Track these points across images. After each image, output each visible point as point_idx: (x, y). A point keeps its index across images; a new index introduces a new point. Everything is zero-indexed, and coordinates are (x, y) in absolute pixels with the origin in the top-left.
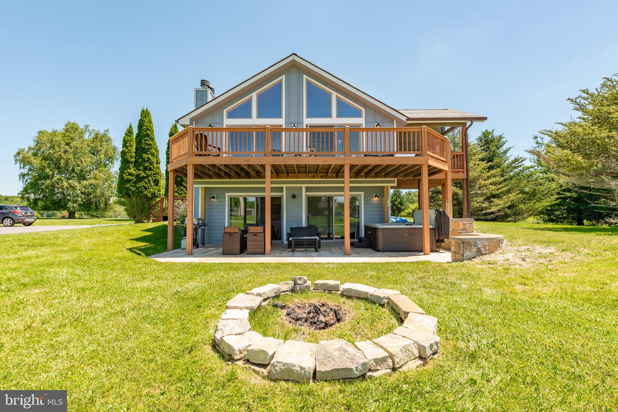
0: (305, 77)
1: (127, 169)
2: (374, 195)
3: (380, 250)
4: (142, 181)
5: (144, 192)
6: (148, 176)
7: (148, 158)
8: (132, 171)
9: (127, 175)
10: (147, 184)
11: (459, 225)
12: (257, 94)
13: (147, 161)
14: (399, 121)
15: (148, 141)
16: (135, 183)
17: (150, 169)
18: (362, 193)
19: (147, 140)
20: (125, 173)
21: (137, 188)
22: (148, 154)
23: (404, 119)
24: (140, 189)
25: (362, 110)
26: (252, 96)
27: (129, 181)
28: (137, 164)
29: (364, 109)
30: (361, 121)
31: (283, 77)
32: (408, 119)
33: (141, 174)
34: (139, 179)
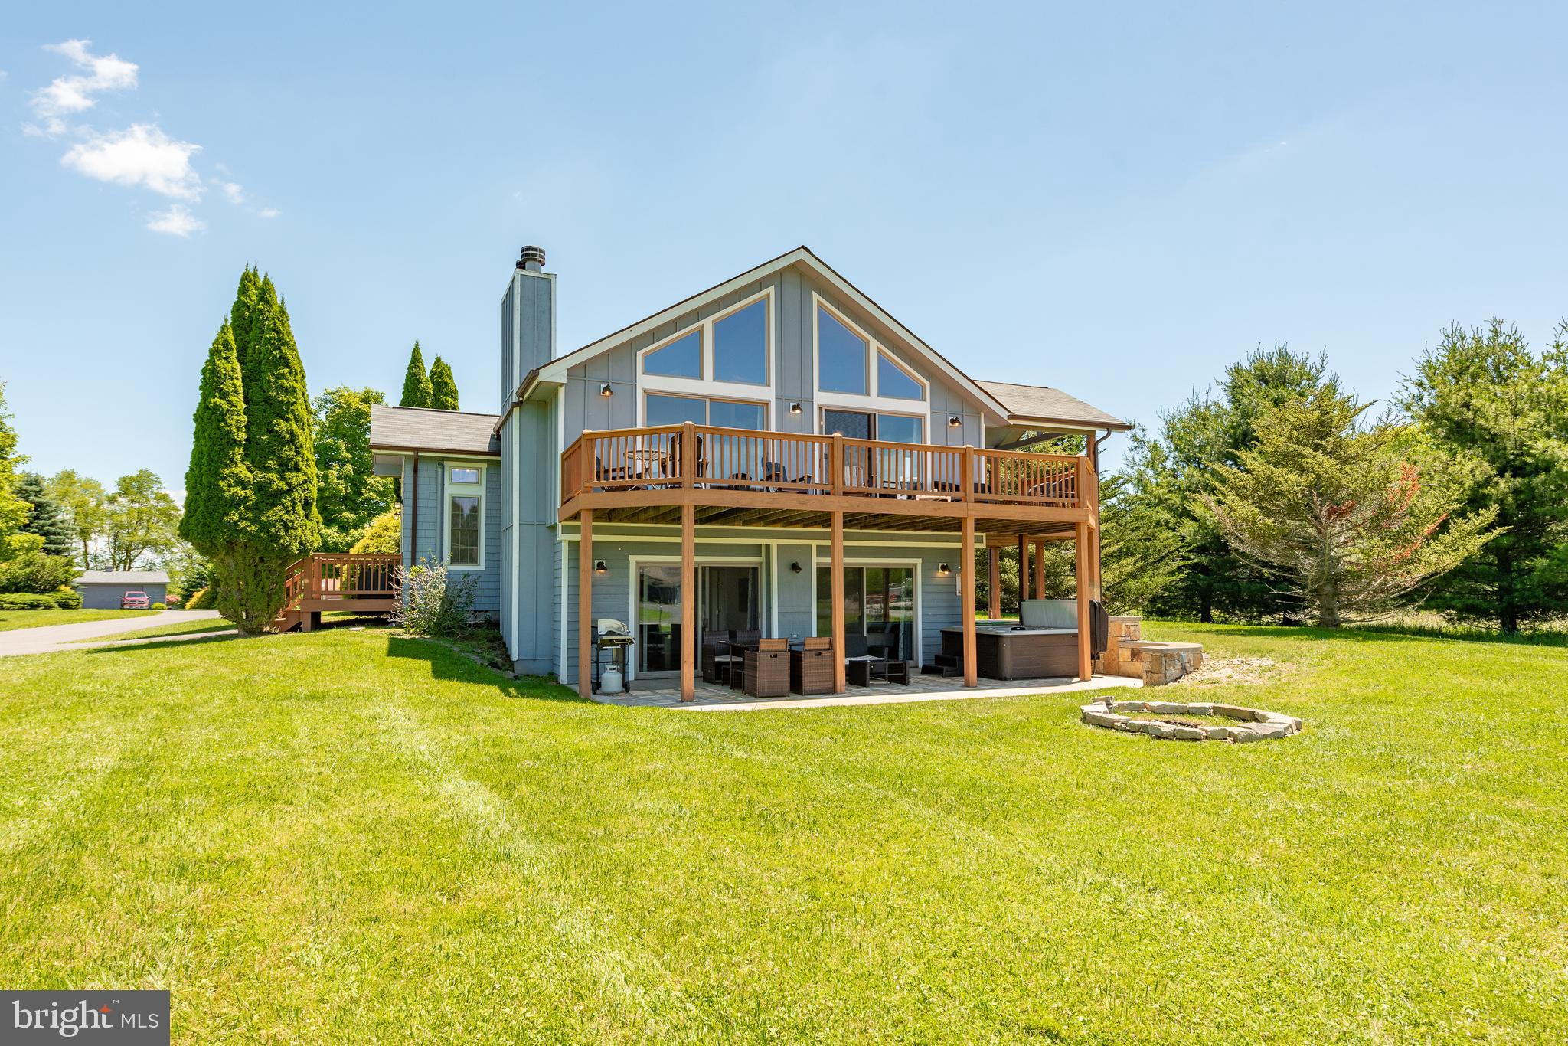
0: (816, 297)
1: (228, 466)
2: (940, 564)
3: (1008, 677)
4: (274, 505)
5: (281, 537)
6: (290, 490)
7: (292, 433)
8: (241, 470)
9: (229, 486)
10: (288, 512)
11: (1121, 628)
12: (713, 321)
13: (288, 442)
14: (991, 415)
15: (286, 379)
16: (257, 509)
17: (297, 469)
18: (919, 561)
19: (283, 376)
20: (224, 479)
21: (264, 527)
22: (288, 420)
23: (1004, 415)
24: (273, 530)
25: (925, 385)
26: (702, 327)
27: (236, 503)
28: (256, 453)
29: (928, 384)
30: (921, 407)
31: (771, 290)
32: (1012, 416)
33: (272, 482)
34: (269, 497)
